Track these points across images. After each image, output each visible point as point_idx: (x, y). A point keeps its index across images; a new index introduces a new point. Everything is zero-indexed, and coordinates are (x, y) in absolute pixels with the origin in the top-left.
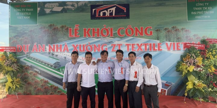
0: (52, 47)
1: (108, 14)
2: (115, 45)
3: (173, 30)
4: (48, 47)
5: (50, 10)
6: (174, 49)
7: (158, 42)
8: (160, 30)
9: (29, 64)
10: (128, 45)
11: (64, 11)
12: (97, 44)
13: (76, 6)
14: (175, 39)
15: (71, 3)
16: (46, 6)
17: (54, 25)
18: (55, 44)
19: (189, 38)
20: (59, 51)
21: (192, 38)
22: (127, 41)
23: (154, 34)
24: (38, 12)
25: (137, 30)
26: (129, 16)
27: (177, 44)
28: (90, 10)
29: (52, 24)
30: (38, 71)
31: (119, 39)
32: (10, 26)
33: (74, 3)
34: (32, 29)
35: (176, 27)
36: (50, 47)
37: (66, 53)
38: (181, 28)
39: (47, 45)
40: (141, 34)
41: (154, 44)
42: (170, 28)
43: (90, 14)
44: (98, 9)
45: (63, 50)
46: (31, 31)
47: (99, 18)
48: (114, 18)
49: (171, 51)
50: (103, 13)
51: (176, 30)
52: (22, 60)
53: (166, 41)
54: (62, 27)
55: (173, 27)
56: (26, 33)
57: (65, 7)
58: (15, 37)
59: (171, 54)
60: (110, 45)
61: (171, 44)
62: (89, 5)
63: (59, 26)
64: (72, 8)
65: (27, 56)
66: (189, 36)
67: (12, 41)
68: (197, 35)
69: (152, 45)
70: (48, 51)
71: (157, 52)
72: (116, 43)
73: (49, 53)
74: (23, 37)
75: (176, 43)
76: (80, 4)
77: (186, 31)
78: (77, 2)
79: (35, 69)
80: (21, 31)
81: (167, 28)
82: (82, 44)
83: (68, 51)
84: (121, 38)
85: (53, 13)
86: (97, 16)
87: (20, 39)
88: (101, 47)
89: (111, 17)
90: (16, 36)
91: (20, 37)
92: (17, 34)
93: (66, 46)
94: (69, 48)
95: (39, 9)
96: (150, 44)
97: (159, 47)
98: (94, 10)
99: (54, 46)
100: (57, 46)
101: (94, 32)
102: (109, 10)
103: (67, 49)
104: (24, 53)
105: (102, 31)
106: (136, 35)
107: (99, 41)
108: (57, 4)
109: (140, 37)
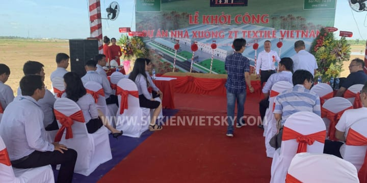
0: (174, 33)
1: (226, 2)
2: (231, 32)
4: (170, 33)
6: (288, 36)
7: (273, 29)
8: (275, 18)
9: (154, 48)
10: (244, 32)
12: (214, 31)
14: (290, 27)
17: (175, 12)
19: (303, 26)
20: (180, 36)
21: (306, 26)
22: (243, 28)
23: (270, 22)
25: (254, 18)
26: (247, 4)
27: (292, 32)
30: (161, 54)
32: (136, 13)
34: (156, 16)
35: (291, 15)
36: (172, 33)
37: (186, 39)
38: (297, 15)
39: (169, 31)
40: (258, 21)
41: (269, 32)
42: (286, 16)
43: (209, 1)
45: (183, 36)
47: (219, 5)
48: (232, 5)
49: (286, 38)
51: (291, 19)
52: (147, 44)
53: (281, 28)
54: (184, 14)
55: (289, 16)
56: (150, 19)
60: (227, 32)
61: (285, 32)
63: (180, 13)
65: (152, 41)
67: (138, 27)
68: (312, 24)
70: (170, 36)
71: (272, 39)
72: (233, 30)
73: (172, 39)
74: (148, 23)
75: (290, 31)
77: (302, 19)
79: (159, 53)
80: (147, 18)
81: (283, 16)
83: (188, 37)
84: (238, 25)
86: (216, 3)
87: (145, 24)
88: (218, 33)
89: (230, 4)
90: (142, 22)
92: (142, 20)
93: (187, 32)
94: (189, 34)
96: (266, 32)
97: (274, 34)
99: (176, 32)
100: (179, 32)
101: (212, 19)
103: (187, 35)
104: (149, 38)
105: (220, 18)
106: (253, 22)
107: (217, 28)
109: (256, 24)
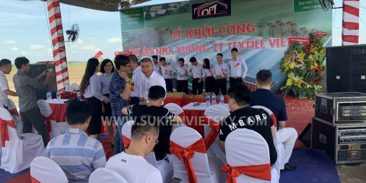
0: (159, 50)
1: (209, 13)
2: (216, 45)
3: (276, 25)
4: (155, 50)
5: (155, 13)
6: (278, 45)
7: (261, 38)
8: (262, 26)
10: (229, 44)
11: (168, 13)
12: (199, 45)
13: (178, 7)
14: (280, 34)
15: (173, 5)
16: (151, 9)
17: (159, 28)
18: (162, 47)
19: (295, 33)
20: (165, 53)
21: (298, 32)
22: (228, 40)
23: (257, 30)
24: (144, 16)
25: (238, 27)
26: (230, 13)
27: (282, 40)
28: (191, 10)
29: (157, 27)
31: (221, 38)
32: (122, 32)
33: (177, 4)
34: (141, 34)
35: (280, 21)
36: (157, 50)
37: (171, 55)
38: (287, 21)
39: (154, 48)
40: (243, 31)
41: (256, 41)
42: (274, 23)
43: (191, 14)
44: (199, 8)
45: (168, 52)
46: (140, 36)
47: (201, 17)
48: (215, 16)
49: (275, 48)
50: (204, 12)
51: (281, 24)
53: (270, 37)
54: (167, 30)
55: (277, 22)
56: (135, 38)
57: (168, 9)
58: (127, 42)
59: (274, 51)
60: (212, 45)
61: (275, 40)
62: (191, 5)
63: (164, 29)
64: (175, 9)
66: (295, 30)
67: (125, 46)
68: (305, 28)
69: (255, 42)
70: (155, 53)
71: (260, 49)
72: (218, 42)
74: (134, 42)
75: (280, 38)
76: (182, 5)
77: (292, 24)
78: (179, 3)
80: (132, 36)
81: (271, 22)
82: (185, 46)
83: (173, 53)
84: (222, 37)
85: (158, 16)
86: (199, 15)
88: (202, 47)
89: (212, 15)
90: (129, 41)
91: (131, 42)
92: (127, 39)
93: (171, 48)
94: (174, 50)
95: (145, 13)
96: (253, 42)
97: (262, 44)
98: (195, 9)
100: (163, 48)
101: (196, 33)
102: (210, 8)
103: (172, 51)
105: (203, 31)
106: (238, 32)
107: (201, 41)
108: (161, 7)
109: (242, 34)
